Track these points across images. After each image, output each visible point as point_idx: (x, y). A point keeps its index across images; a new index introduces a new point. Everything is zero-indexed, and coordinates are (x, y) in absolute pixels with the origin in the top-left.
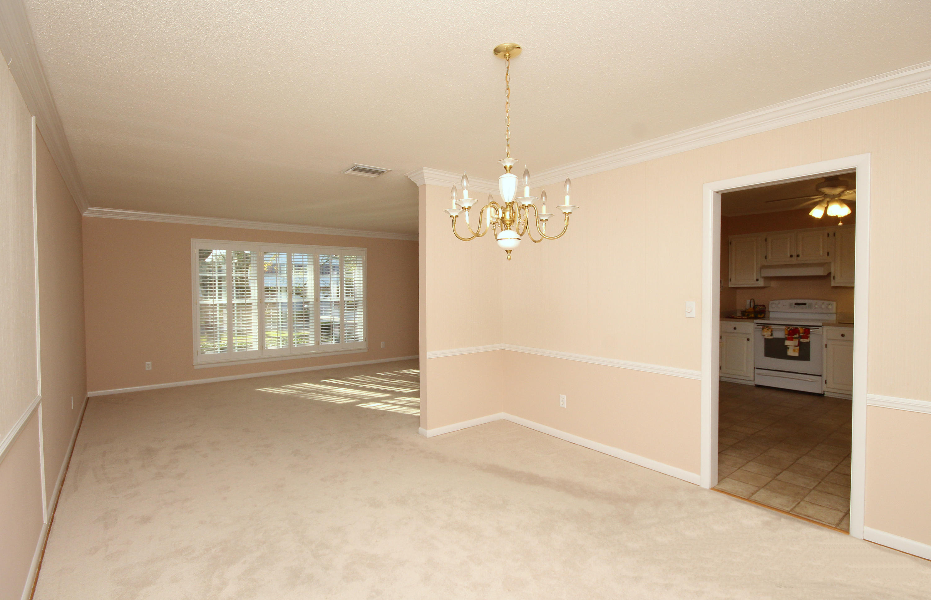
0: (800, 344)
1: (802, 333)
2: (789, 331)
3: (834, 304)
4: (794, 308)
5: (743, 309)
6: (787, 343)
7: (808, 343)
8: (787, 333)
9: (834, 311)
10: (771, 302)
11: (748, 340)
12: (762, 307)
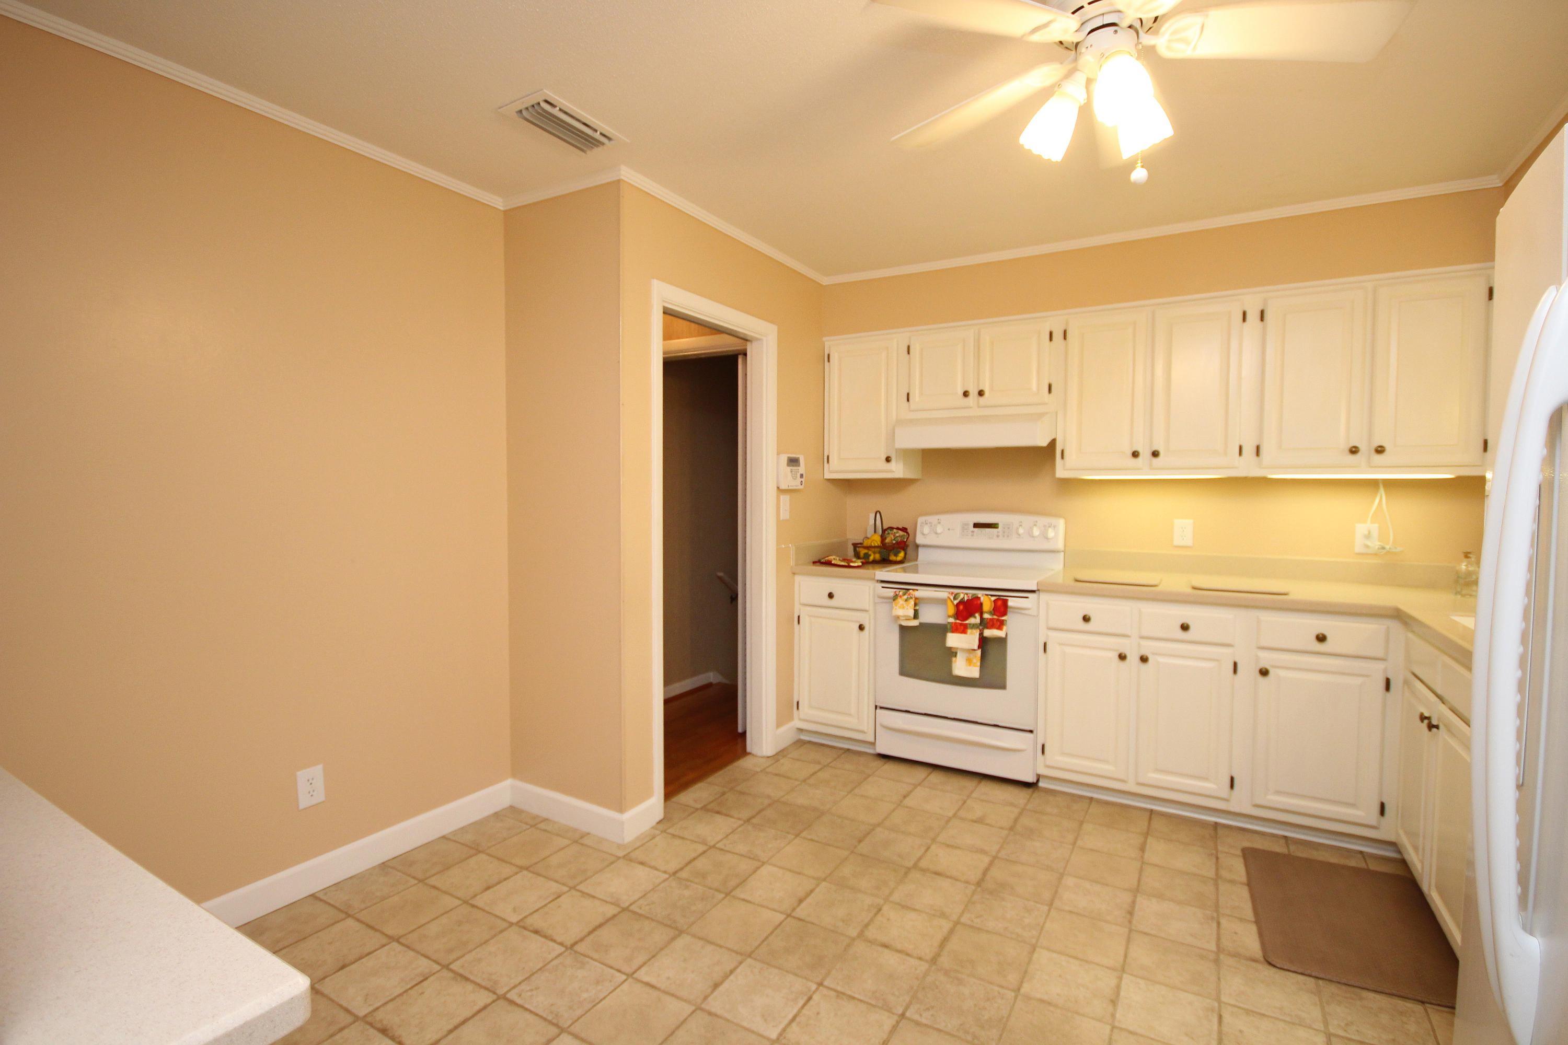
0: (983, 642)
1: (990, 613)
2: (958, 605)
3: (1061, 523)
4: (972, 535)
5: (858, 539)
6: (953, 640)
7: (1002, 641)
8: (952, 610)
9: (1060, 545)
10: (921, 520)
11: (861, 628)
12: (901, 533)
